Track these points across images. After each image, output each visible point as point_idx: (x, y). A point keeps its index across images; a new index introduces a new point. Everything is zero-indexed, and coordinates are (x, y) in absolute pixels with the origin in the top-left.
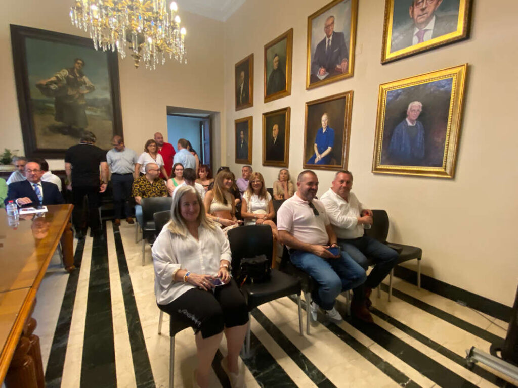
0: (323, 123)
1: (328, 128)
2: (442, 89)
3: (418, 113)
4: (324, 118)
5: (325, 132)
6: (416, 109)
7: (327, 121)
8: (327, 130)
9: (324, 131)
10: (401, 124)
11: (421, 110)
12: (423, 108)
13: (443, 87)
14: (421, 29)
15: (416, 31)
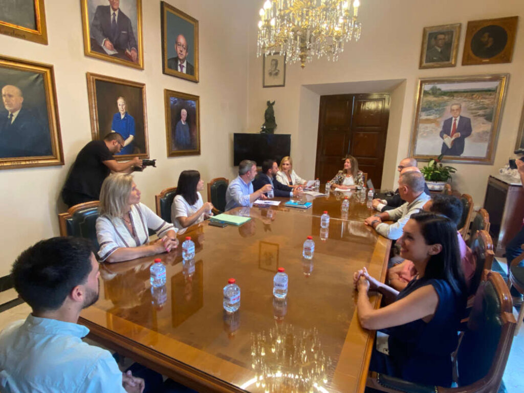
0: (120, 107)
1: (126, 114)
2: (193, 106)
3: (186, 117)
4: (120, 101)
5: (124, 119)
6: (185, 114)
7: (124, 107)
8: (125, 116)
9: (122, 117)
11: (187, 115)
14: (181, 63)
15: (179, 63)
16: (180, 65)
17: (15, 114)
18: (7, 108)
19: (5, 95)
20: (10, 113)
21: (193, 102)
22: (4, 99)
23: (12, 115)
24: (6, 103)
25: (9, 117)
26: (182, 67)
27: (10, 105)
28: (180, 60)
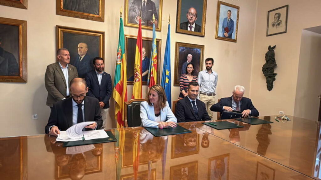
2: (198, 52)
3: (191, 59)
5: (144, 60)
6: (190, 57)
10: (185, 63)
11: (192, 58)
12: (193, 57)
13: (198, 51)
14: (191, 25)
15: (189, 25)
16: (189, 26)
17: (83, 57)
18: (79, 53)
19: (79, 48)
20: (80, 56)
21: (198, 50)
22: (78, 49)
23: (81, 57)
24: (79, 51)
25: (80, 58)
26: (191, 27)
27: (81, 52)
28: (190, 23)
